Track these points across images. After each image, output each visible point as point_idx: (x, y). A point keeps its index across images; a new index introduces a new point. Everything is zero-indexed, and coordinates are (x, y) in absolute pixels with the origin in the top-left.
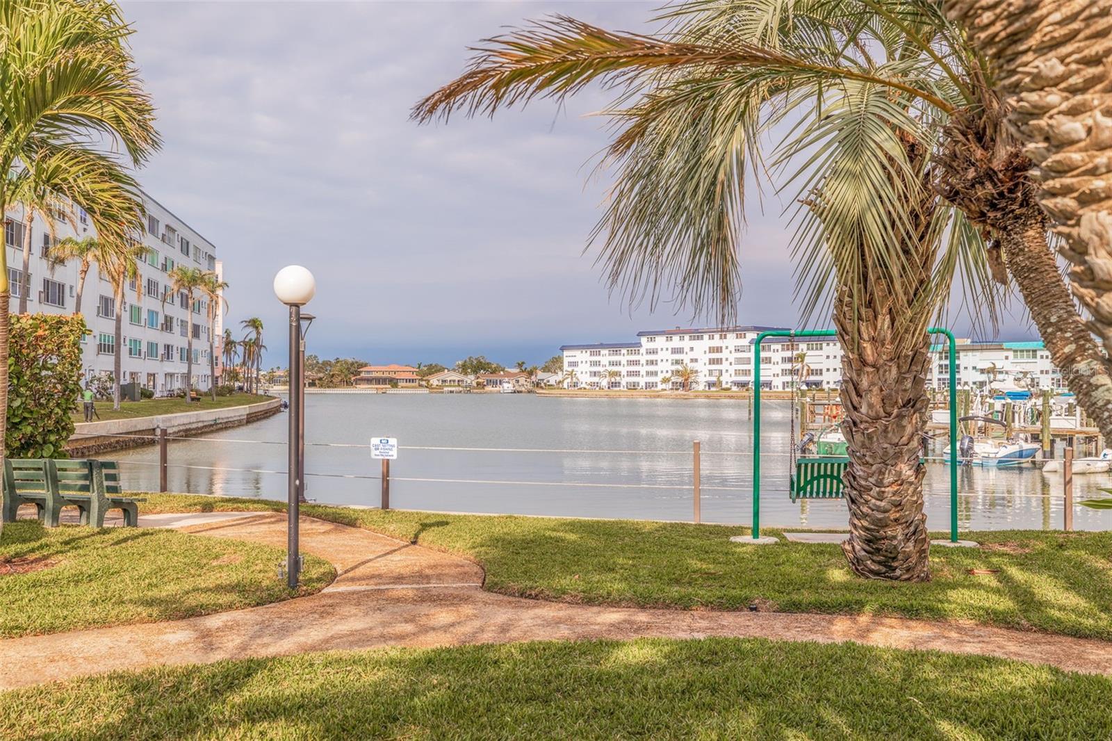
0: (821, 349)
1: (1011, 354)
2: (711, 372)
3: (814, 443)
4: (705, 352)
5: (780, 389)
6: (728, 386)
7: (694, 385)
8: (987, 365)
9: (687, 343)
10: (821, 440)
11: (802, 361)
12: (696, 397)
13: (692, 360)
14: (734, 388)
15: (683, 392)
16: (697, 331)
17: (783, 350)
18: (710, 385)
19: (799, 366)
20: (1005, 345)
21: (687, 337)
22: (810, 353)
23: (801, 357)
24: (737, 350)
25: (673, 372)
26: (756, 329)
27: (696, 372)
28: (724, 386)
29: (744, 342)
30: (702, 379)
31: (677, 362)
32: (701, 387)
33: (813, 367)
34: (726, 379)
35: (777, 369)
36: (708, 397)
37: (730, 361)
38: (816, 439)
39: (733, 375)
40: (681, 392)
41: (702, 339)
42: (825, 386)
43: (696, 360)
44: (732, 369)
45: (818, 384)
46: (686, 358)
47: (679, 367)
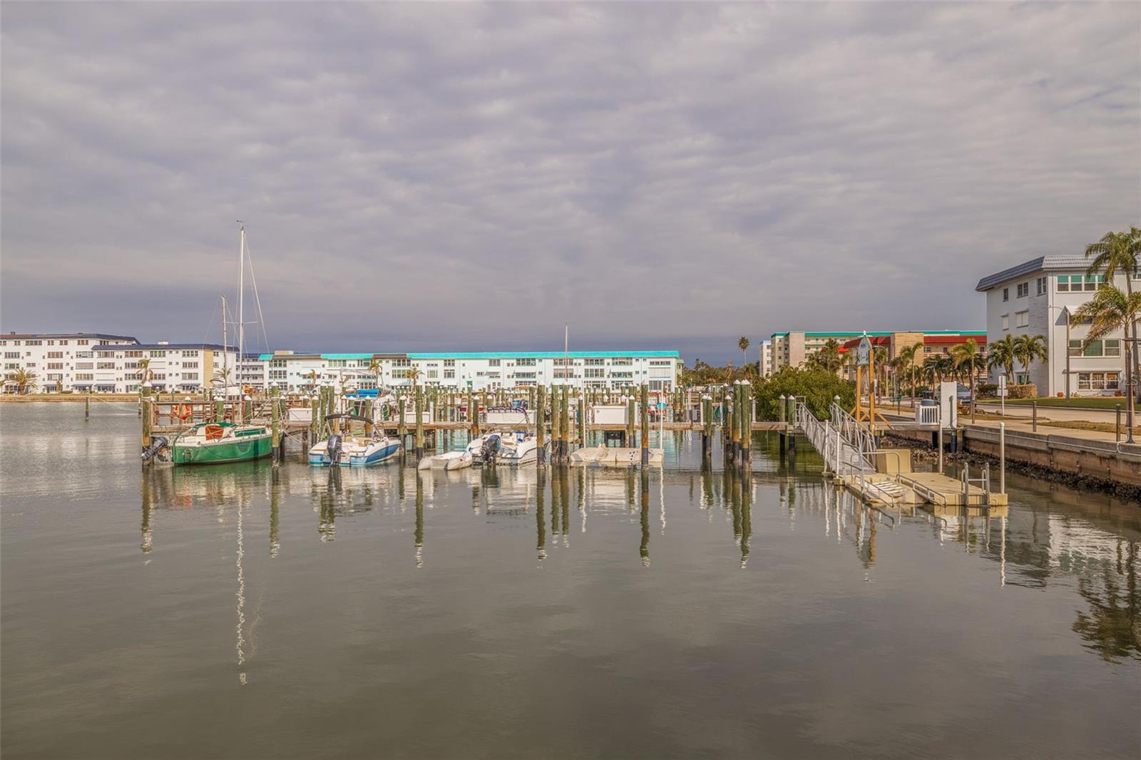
0: (164, 356)
1: (327, 363)
2: (50, 377)
3: (168, 448)
4: (44, 357)
5: (124, 392)
6: (69, 389)
7: (31, 389)
8: (308, 372)
9: (23, 348)
10: (177, 445)
11: (146, 366)
12: (34, 400)
13: (29, 365)
14: (76, 392)
15: (19, 396)
16: (34, 336)
17: (126, 356)
18: (49, 388)
19: (143, 371)
20: (323, 356)
21: (23, 342)
22: (153, 359)
23: (144, 364)
24: (79, 356)
25: (6, 376)
26: (99, 336)
27: (34, 376)
28: (65, 389)
29: (88, 348)
30: (40, 385)
31: (12, 366)
32: (39, 391)
33: (155, 372)
34: (67, 383)
35: (121, 374)
36: (47, 400)
37: (71, 365)
38: (170, 444)
39: (74, 378)
40: (16, 395)
41: (40, 344)
42: (169, 390)
43: (34, 365)
44: (73, 374)
45: (162, 387)
46: (22, 363)
47: (15, 372)
